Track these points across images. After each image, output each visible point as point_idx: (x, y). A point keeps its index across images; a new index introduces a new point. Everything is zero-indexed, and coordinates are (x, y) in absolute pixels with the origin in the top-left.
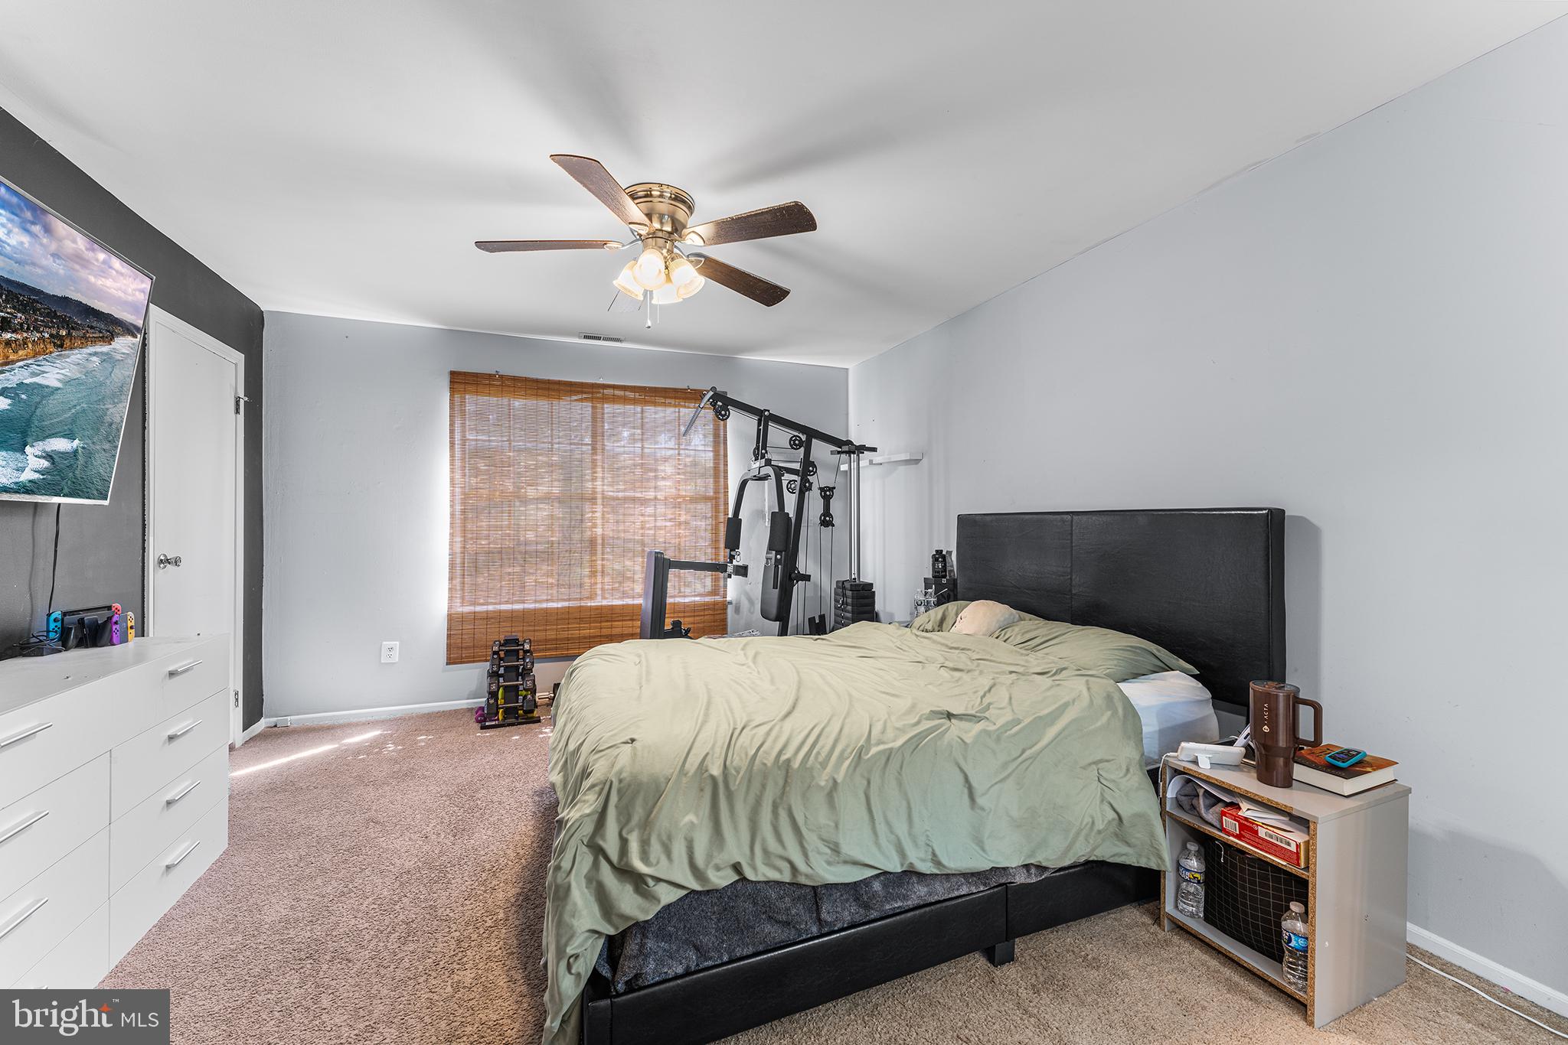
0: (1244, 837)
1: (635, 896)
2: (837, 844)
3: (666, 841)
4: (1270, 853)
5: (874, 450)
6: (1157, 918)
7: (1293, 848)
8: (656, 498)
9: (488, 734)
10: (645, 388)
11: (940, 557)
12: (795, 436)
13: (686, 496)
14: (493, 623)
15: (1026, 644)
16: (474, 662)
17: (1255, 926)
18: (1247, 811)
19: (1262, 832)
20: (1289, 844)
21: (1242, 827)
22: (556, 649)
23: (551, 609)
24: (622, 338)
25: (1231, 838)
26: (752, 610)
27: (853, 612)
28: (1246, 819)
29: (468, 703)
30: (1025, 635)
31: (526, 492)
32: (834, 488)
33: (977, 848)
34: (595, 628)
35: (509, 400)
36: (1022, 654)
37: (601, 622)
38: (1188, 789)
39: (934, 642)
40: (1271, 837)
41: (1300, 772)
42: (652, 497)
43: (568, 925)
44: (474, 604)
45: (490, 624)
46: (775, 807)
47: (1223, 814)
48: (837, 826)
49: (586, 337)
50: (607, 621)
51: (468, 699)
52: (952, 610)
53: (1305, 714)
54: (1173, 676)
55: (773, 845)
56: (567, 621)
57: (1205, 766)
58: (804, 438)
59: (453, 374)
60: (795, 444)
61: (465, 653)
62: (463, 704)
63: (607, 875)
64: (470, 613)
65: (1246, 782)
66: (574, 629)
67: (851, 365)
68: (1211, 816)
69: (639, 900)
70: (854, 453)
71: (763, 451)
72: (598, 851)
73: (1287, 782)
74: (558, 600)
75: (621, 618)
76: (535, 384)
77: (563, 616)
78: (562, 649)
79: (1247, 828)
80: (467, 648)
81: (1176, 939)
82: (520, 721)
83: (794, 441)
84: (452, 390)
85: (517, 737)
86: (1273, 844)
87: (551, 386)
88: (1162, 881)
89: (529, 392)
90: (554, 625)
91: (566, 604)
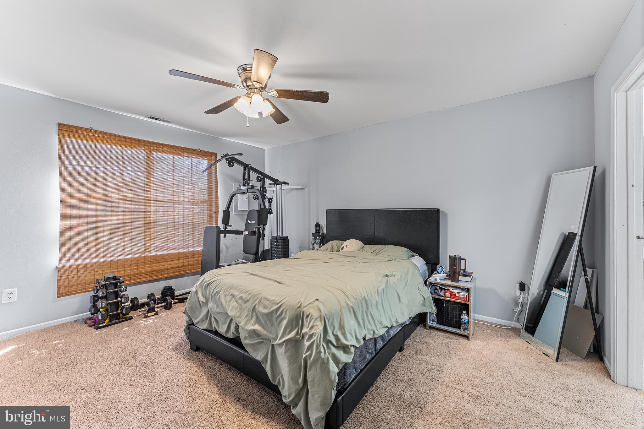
0: (452, 297)
1: (345, 355)
2: (381, 322)
3: (351, 332)
4: (459, 300)
5: (288, 184)
6: (425, 326)
7: (465, 297)
8: (184, 201)
9: (104, 331)
10: (178, 147)
11: (317, 225)
12: (258, 176)
13: (199, 200)
14: (91, 270)
15: (374, 252)
16: (77, 293)
17: (453, 320)
18: (452, 290)
19: (457, 295)
20: (464, 296)
21: (451, 295)
22: (130, 280)
23: (127, 259)
24: (170, 121)
25: (448, 298)
26: (227, 251)
27: (282, 248)
28: (452, 292)
29: (71, 318)
30: (372, 250)
31: (111, 196)
32: (273, 198)
33: (402, 315)
34: (153, 266)
35: (95, 144)
36: (375, 256)
37: (156, 263)
38: (433, 288)
39: (340, 255)
40: (459, 295)
41: (461, 278)
42: (182, 200)
43: (333, 371)
44: (78, 259)
45: (88, 271)
46: (367, 313)
47: (446, 292)
48: (380, 316)
49: (150, 118)
50: (159, 262)
51: (71, 316)
52: (334, 244)
53: (462, 262)
54: (416, 258)
55: (369, 327)
56: (137, 265)
57: (439, 281)
58: (262, 177)
59: (60, 125)
60: (258, 180)
61: (71, 289)
62: (68, 319)
63: (334, 350)
64: (74, 265)
65: (449, 282)
66: (141, 268)
67: (266, 148)
68: (442, 294)
69: (346, 355)
70: (279, 184)
71: (248, 182)
72: (329, 342)
73: (458, 281)
74: (132, 254)
75: (167, 260)
76: (117, 138)
77: (135, 262)
78: (134, 279)
79: (453, 294)
80: (72, 286)
81: (432, 331)
82: (120, 320)
83: (259, 178)
84: (60, 134)
85: (127, 328)
86: (460, 297)
87: (127, 140)
88: (427, 316)
89: (113, 141)
90: (129, 267)
91: (136, 256)
